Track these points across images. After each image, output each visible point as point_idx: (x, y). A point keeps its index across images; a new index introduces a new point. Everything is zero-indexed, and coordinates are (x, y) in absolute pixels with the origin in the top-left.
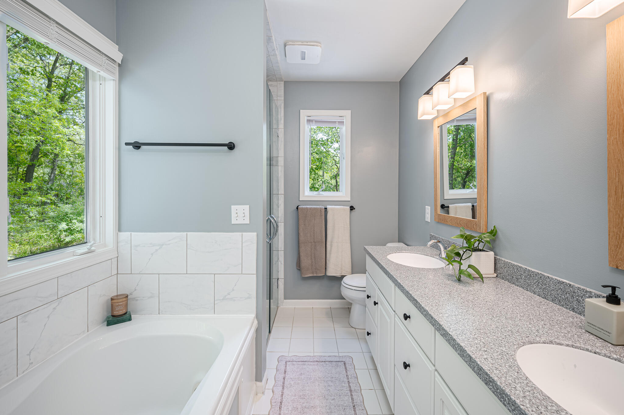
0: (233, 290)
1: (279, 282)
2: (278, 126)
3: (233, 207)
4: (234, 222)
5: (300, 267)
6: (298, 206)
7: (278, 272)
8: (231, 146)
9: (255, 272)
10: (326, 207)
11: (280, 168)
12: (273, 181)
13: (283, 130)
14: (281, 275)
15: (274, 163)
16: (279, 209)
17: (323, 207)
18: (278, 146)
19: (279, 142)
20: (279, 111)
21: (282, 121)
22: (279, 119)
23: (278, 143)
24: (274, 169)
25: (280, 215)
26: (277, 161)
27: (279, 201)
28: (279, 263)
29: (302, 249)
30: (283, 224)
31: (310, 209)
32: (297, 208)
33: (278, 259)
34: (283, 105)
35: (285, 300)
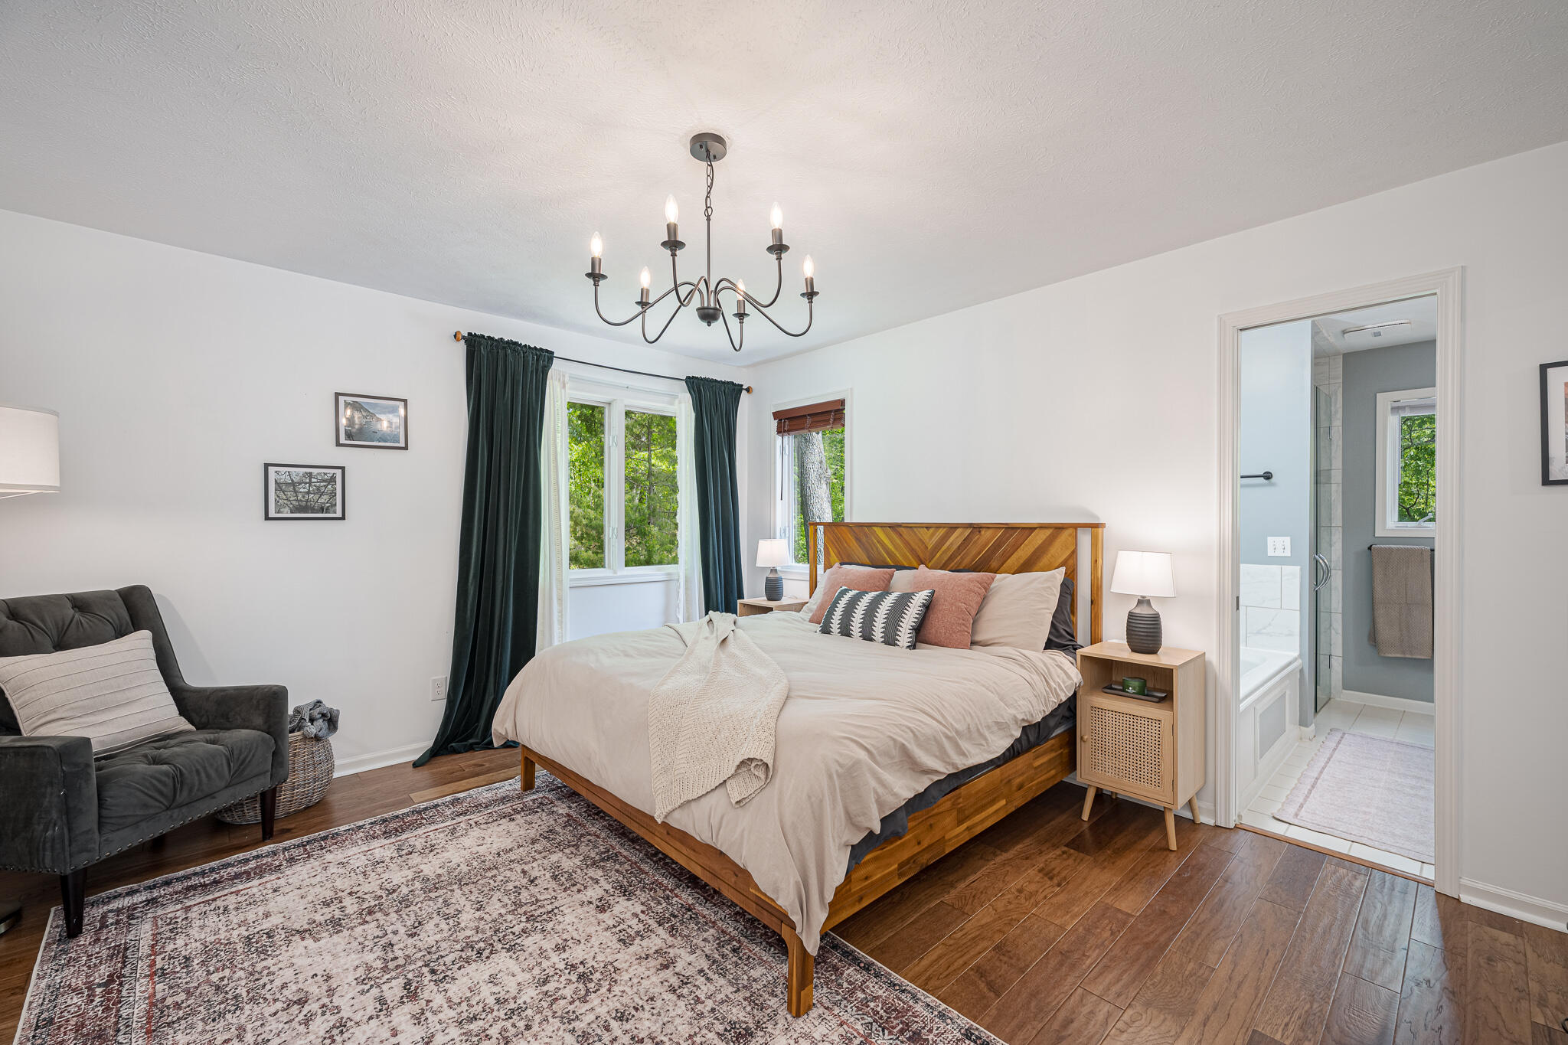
0: (1270, 624)
1: (1333, 661)
2: (1331, 423)
3: (1270, 540)
4: (1270, 553)
5: (1375, 641)
6: (1371, 546)
7: (1331, 645)
8: (1268, 476)
9: (1299, 609)
10: (1432, 548)
11: (1334, 487)
12: (1320, 506)
13: (1341, 428)
14: (1337, 650)
15: (1322, 479)
16: (1333, 548)
17: (1429, 548)
18: (1331, 454)
19: (1332, 447)
20: (1333, 400)
21: (1340, 415)
22: (1333, 413)
23: (1331, 450)
24: (1323, 488)
25: (1334, 558)
26: (1329, 477)
27: (1333, 537)
28: (1333, 631)
29: (1380, 612)
30: (1340, 572)
31: (1398, 549)
32: (1370, 548)
33: (1331, 625)
34: (1341, 389)
35: (1344, 691)
